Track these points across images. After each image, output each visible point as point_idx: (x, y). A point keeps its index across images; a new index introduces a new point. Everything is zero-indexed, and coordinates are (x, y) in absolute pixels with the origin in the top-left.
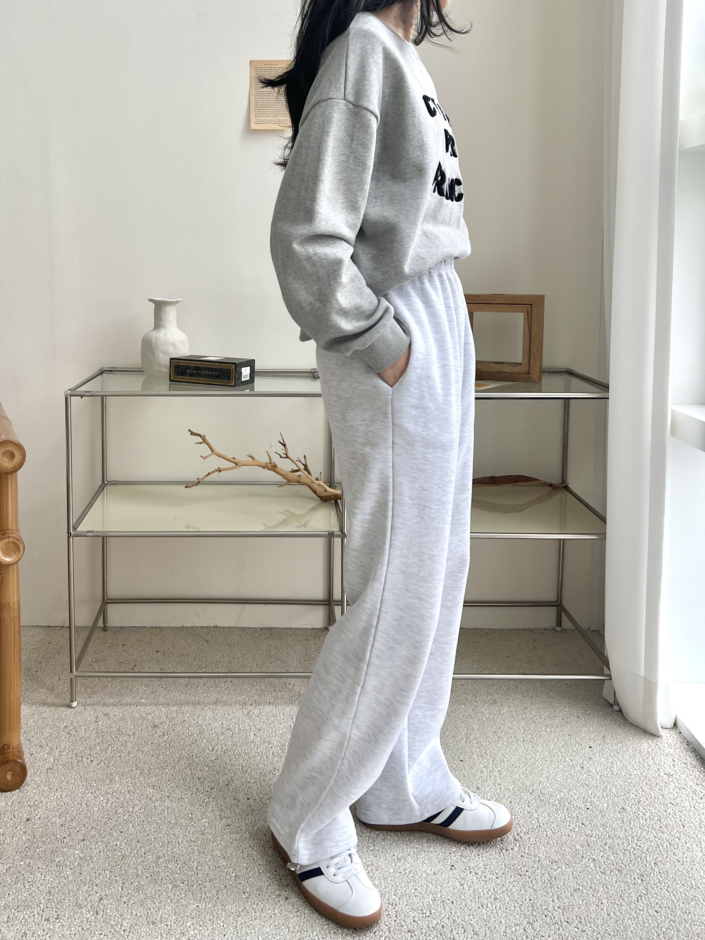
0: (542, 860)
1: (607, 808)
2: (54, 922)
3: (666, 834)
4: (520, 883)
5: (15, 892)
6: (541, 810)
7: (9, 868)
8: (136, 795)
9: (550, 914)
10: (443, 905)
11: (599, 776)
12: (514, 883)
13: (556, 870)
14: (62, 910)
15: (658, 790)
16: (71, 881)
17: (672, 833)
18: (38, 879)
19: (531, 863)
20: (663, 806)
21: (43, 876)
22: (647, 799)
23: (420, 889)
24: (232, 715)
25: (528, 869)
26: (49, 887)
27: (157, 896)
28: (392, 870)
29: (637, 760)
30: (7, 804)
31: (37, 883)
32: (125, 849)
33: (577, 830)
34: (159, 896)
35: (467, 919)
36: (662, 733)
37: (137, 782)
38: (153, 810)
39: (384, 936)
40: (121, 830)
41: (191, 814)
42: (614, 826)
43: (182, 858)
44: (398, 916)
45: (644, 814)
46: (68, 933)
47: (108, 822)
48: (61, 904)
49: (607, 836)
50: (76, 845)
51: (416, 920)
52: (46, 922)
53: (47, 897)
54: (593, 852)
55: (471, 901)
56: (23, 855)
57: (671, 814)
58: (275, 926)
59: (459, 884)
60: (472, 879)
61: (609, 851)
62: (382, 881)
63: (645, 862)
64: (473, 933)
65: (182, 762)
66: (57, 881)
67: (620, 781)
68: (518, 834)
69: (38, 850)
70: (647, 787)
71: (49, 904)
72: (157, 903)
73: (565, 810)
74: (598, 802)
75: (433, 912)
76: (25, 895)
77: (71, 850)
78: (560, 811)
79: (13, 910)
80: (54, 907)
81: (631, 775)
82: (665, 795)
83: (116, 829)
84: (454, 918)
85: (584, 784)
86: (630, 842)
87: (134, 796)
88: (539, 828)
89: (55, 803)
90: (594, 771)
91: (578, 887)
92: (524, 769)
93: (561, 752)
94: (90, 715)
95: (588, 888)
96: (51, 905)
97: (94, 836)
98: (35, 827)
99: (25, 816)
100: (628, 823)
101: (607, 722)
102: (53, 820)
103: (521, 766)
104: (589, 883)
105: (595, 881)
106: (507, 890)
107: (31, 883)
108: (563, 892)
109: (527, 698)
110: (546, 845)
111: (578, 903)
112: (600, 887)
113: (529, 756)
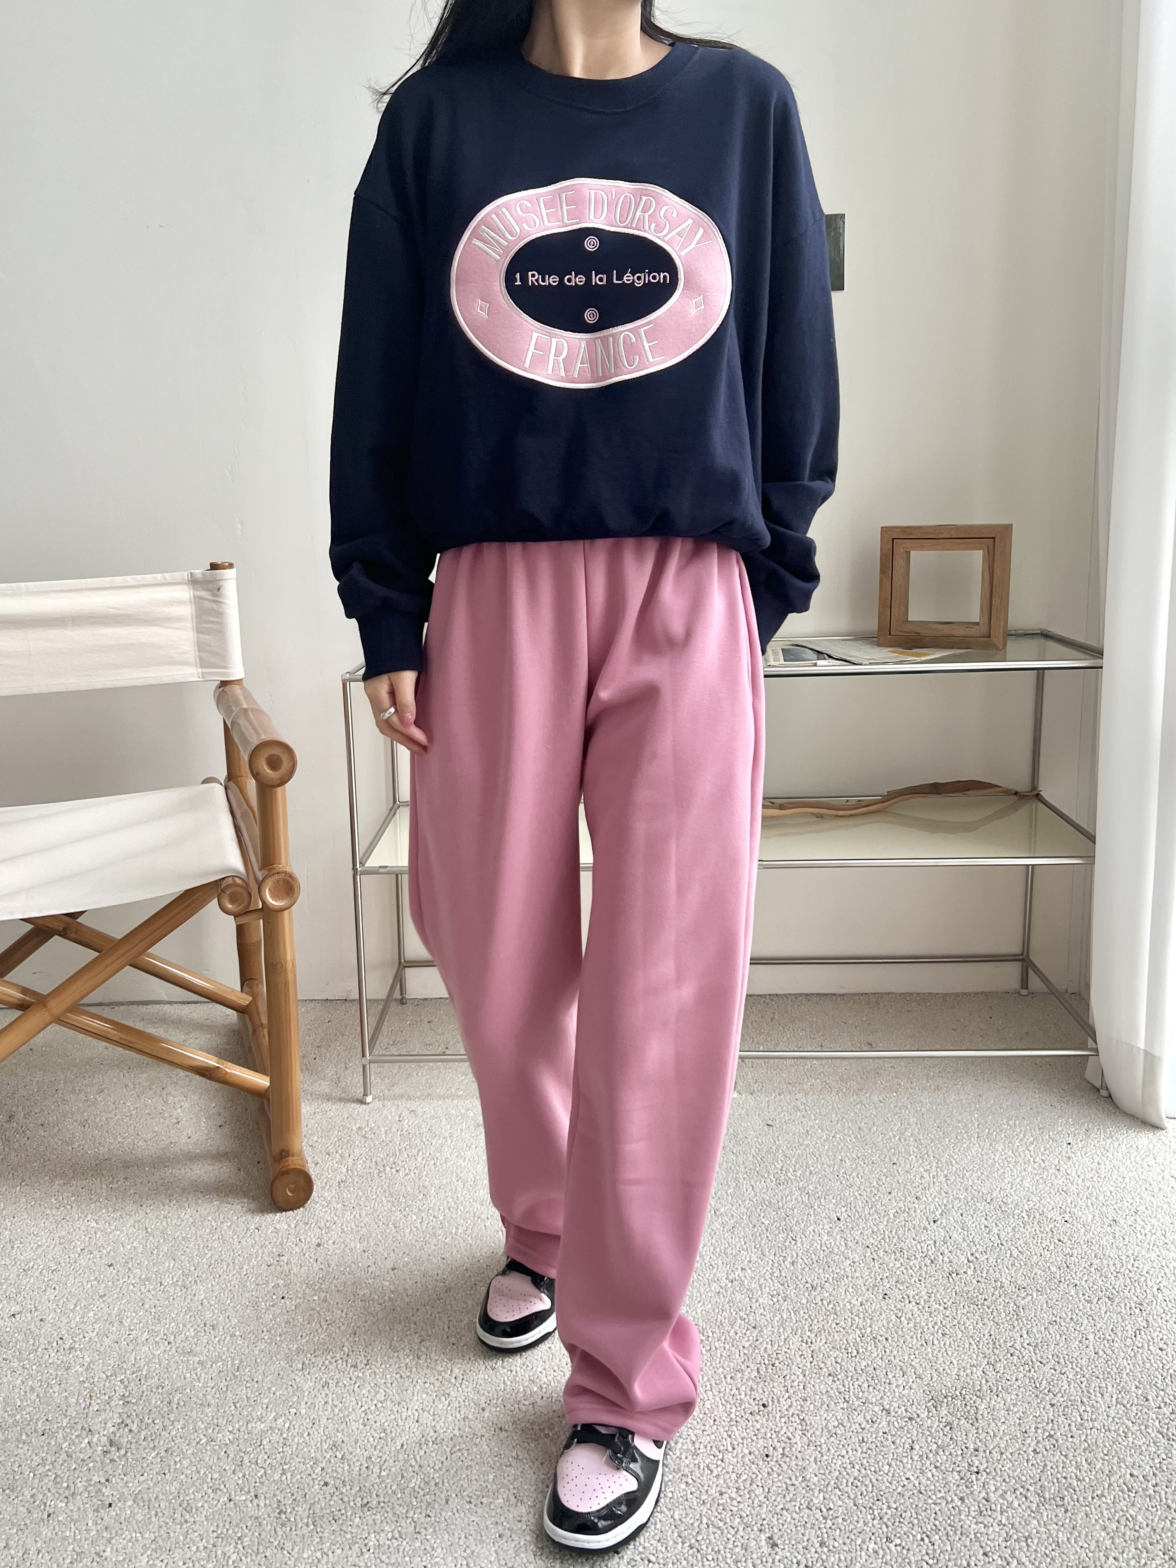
0: (1006, 1286)
1: (1092, 1221)
2: (363, 1368)
3: (1172, 1253)
4: (977, 1315)
5: (309, 1333)
6: (1003, 1223)
7: (300, 1304)
9: (1018, 1352)
10: (875, 1342)
11: (1080, 1181)
12: (968, 1315)
13: (1024, 1298)
14: (373, 1354)
16: (382, 1319)
18: (339, 1317)
19: (990, 1289)
21: (344, 1313)
22: (1146, 1208)
23: (842, 1323)
25: (987, 1298)
26: (354, 1326)
28: (804, 1301)
29: (1133, 1159)
30: (290, 1227)
31: (337, 1322)
32: (450, 1279)
33: (1052, 1247)
35: (906, 1360)
36: (1166, 1123)
37: (459, 1196)
40: (443, 1256)
42: (1102, 1242)
44: (815, 1357)
45: (1143, 1228)
46: (383, 1381)
47: (425, 1246)
48: (370, 1347)
49: (1093, 1255)
50: (384, 1275)
51: (839, 1361)
52: (352, 1369)
53: (351, 1339)
54: (1074, 1276)
55: (912, 1337)
56: (317, 1287)
59: (894, 1317)
60: (912, 1310)
61: (1095, 1273)
62: (793, 1314)
63: (1145, 1288)
64: (914, 1376)
66: (363, 1319)
67: (1110, 1186)
68: (972, 1254)
69: (335, 1282)
70: (1146, 1193)
71: (355, 1347)
73: (1036, 1223)
74: (1080, 1213)
75: (861, 1350)
76: (323, 1336)
77: (378, 1281)
78: (1029, 1225)
79: (309, 1355)
80: (361, 1350)
81: (1124, 1178)
83: (436, 1254)
84: (889, 1358)
85: (1060, 1191)
86: (1125, 1263)
87: (457, 1214)
88: (1000, 1246)
89: (353, 1224)
90: (1074, 1174)
91: (1054, 1319)
92: (979, 1173)
93: (1030, 1151)
94: (391, 1113)
95: (1068, 1320)
96: (358, 1348)
97: (408, 1263)
98: (329, 1253)
99: (315, 1241)
100: (1121, 1238)
101: (1091, 1111)
102: (352, 1245)
103: (975, 1169)
104: (1069, 1314)
105: (1077, 1311)
106: (959, 1323)
107: (329, 1322)
108: (1034, 1325)
109: (981, 1083)
110: (1010, 1267)
111: (1054, 1338)
112: (1084, 1319)
113: (985, 1157)
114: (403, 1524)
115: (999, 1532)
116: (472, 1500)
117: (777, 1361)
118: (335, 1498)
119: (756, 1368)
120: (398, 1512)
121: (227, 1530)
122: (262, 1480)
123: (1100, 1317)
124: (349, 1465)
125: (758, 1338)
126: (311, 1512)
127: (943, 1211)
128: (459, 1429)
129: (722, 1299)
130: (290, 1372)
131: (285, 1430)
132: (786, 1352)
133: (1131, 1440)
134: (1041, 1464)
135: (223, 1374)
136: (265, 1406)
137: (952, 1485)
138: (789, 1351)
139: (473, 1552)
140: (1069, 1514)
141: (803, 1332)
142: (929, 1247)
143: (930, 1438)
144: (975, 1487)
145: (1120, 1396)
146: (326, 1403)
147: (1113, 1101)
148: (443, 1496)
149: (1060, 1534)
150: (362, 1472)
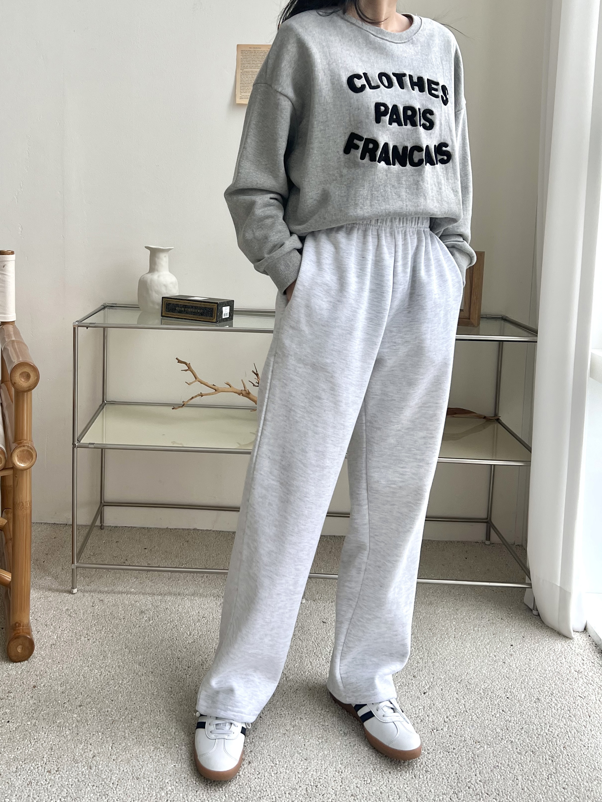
0: (468, 740)
1: (524, 698)
2: (54, 773)
3: (574, 723)
4: (448, 759)
5: (22, 747)
6: (468, 697)
7: (19, 726)
8: (125, 670)
9: (473, 786)
10: (382, 774)
11: (518, 671)
12: (443, 758)
13: (478, 749)
14: (62, 763)
15: (569, 685)
16: (70, 740)
17: (579, 722)
18: (42, 737)
19: (457, 742)
20: (572, 699)
21: (46, 734)
22: (559, 691)
24: (207, 605)
25: (455, 747)
26: (51, 744)
27: (141, 755)
29: (551, 658)
30: (17, 672)
31: (41, 740)
32: (115, 714)
33: (498, 715)
34: (143, 756)
36: (574, 635)
37: (126, 658)
38: (139, 683)
39: (331, 798)
40: (112, 699)
41: (171, 688)
42: (530, 713)
43: (162, 724)
44: (343, 782)
45: (556, 705)
46: (67, 783)
47: (101, 691)
48: (60, 759)
49: (524, 722)
50: (74, 710)
51: (359, 786)
52: (48, 773)
53: (49, 753)
54: (511, 735)
56: (30, 716)
57: (580, 705)
58: (240, 785)
61: (525, 735)
62: (331, 752)
63: (555, 745)
64: (406, 799)
65: (164, 644)
66: (58, 740)
67: (536, 676)
68: (447, 717)
69: (42, 713)
70: (559, 681)
72: (141, 762)
73: (488, 698)
74: (517, 693)
75: (373, 779)
76: (31, 750)
77: (70, 713)
78: (484, 699)
79: (21, 762)
80: (54, 761)
81: (545, 670)
82: (575, 689)
83: (108, 697)
84: (391, 786)
85: (505, 677)
86: (543, 728)
87: (123, 670)
88: (465, 713)
89: (57, 674)
90: (514, 666)
91: (497, 764)
92: (454, 662)
93: (487, 649)
94: (88, 601)
95: (506, 765)
96: (52, 759)
97: (90, 703)
98: (41, 693)
99: (32, 684)
100: (542, 711)
101: (527, 625)
102: (56, 688)
103: (452, 659)
104: (507, 762)
105: (512, 760)
106: (437, 764)
107: (36, 740)
108: (484, 768)
109: (458, 601)
110: (471, 727)
111: (496, 778)
112: (516, 766)
113: (458, 651)
117: (319, 784)
119: (305, 788)
123: (526, 764)
125: (308, 767)
127: (430, 686)
129: (287, 739)
130: (8, 773)
132: (325, 778)
138: (327, 777)
141: (337, 765)
142: (420, 711)
146: (29, 796)
147: (540, 618)
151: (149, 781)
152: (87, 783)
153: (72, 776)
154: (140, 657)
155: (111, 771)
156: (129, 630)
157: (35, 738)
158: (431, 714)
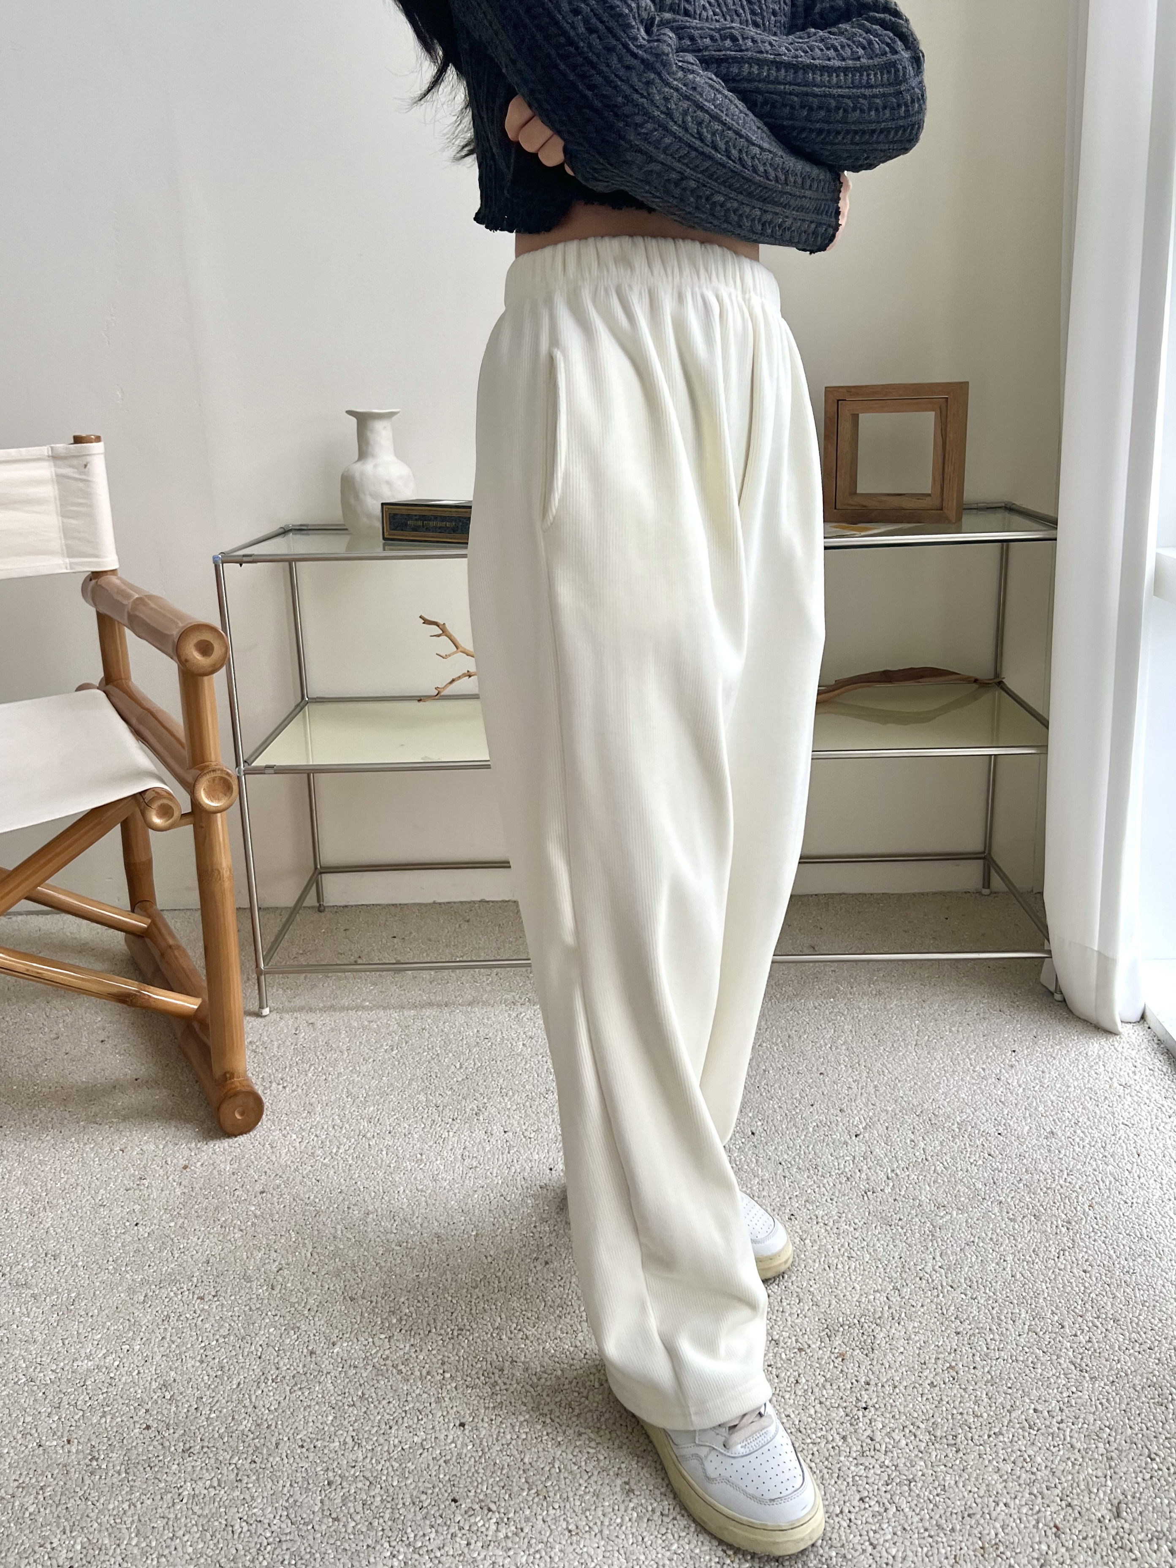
0: (924, 1204)
1: (1028, 1133)
2: (210, 1300)
3: (1112, 1165)
4: (888, 1236)
5: (158, 1262)
6: (931, 1137)
8: (344, 1131)
9: (927, 1276)
11: (1021, 1090)
12: (880, 1236)
13: (942, 1217)
14: (224, 1284)
15: (1107, 1107)
16: (240, 1247)
17: (1121, 1161)
18: (194, 1245)
19: (907, 1208)
20: (1111, 1128)
21: (200, 1240)
22: (1089, 1119)
24: (494, 1019)
25: (902, 1217)
27: (361, 1263)
29: (1081, 1067)
31: (191, 1249)
32: (322, 1202)
33: (980, 1162)
35: (805, 1285)
36: (1121, 1027)
38: (367, 1150)
41: (421, 1155)
42: (1035, 1156)
45: (1082, 1139)
46: (230, 1314)
47: (300, 1168)
48: (222, 1277)
49: (1024, 1170)
50: (251, 1199)
52: (199, 1301)
53: (203, 1269)
54: (1000, 1192)
56: (175, 1213)
57: (1123, 1138)
58: (526, 1299)
60: (818, 1232)
61: (1023, 1189)
63: (1076, 1205)
65: (416, 1083)
66: (220, 1247)
67: (1051, 1097)
68: (892, 1171)
69: (196, 1207)
70: (1091, 1103)
71: (205, 1277)
72: (360, 1274)
73: (966, 1136)
74: (1016, 1125)
76: (173, 1266)
77: (243, 1205)
78: (958, 1138)
79: (154, 1287)
81: (1068, 1087)
82: (1117, 1113)
83: (311, 1176)
85: (998, 1101)
86: (1057, 1178)
87: (341, 1132)
88: (924, 1161)
90: (1015, 1084)
91: (972, 1239)
92: (912, 1083)
93: (970, 1059)
94: (287, 1026)
95: (987, 1240)
96: (208, 1278)
97: (278, 1186)
98: (196, 1175)
99: (182, 1163)
100: (1057, 1152)
101: (1042, 1017)
102: (222, 1166)
104: (989, 1234)
105: (998, 1231)
106: (868, 1245)
107: (182, 1250)
108: (950, 1246)
109: (927, 987)
110: (932, 1184)
111: (969, 1260)
112: (1005, 1240)
113: (921, 1066)
114: (225, 1471)
115: (879, 1475)
116: (305, 1444)
118: (155, 1443)
120: (221, 1458)
121: (31, 1478)
122: (78, 1424)
123: (1022, 1237)
124: (177, 1406)
126: (126, 1458)
127: (867, 1124)
128: (304, 1366)
130: (130, 1305)
131: (113, 1369)
133: (1040, 1371)
134: (936, 1398)
135: (56, 1308)
136: (96, 1343)
137: (835, 1422)
139: (295, 1501)
140: (961, 1454)
142: (847, 1164)
143: (818, 1371)
144: (861, 1425)
145: (1033, 1323)
146: (163, 1338)
147: (1067, 1005)
148: (274, 1440)
149: (948, 1478)
150: (190, 1413)
151: (371, 1302)
152: (265, 1312)
153: (240, 1302)
154: (372, 1108)
155: (306, 1290)
156: (355, 1068)
157: (182, 1246)
158: (865, 1167)
